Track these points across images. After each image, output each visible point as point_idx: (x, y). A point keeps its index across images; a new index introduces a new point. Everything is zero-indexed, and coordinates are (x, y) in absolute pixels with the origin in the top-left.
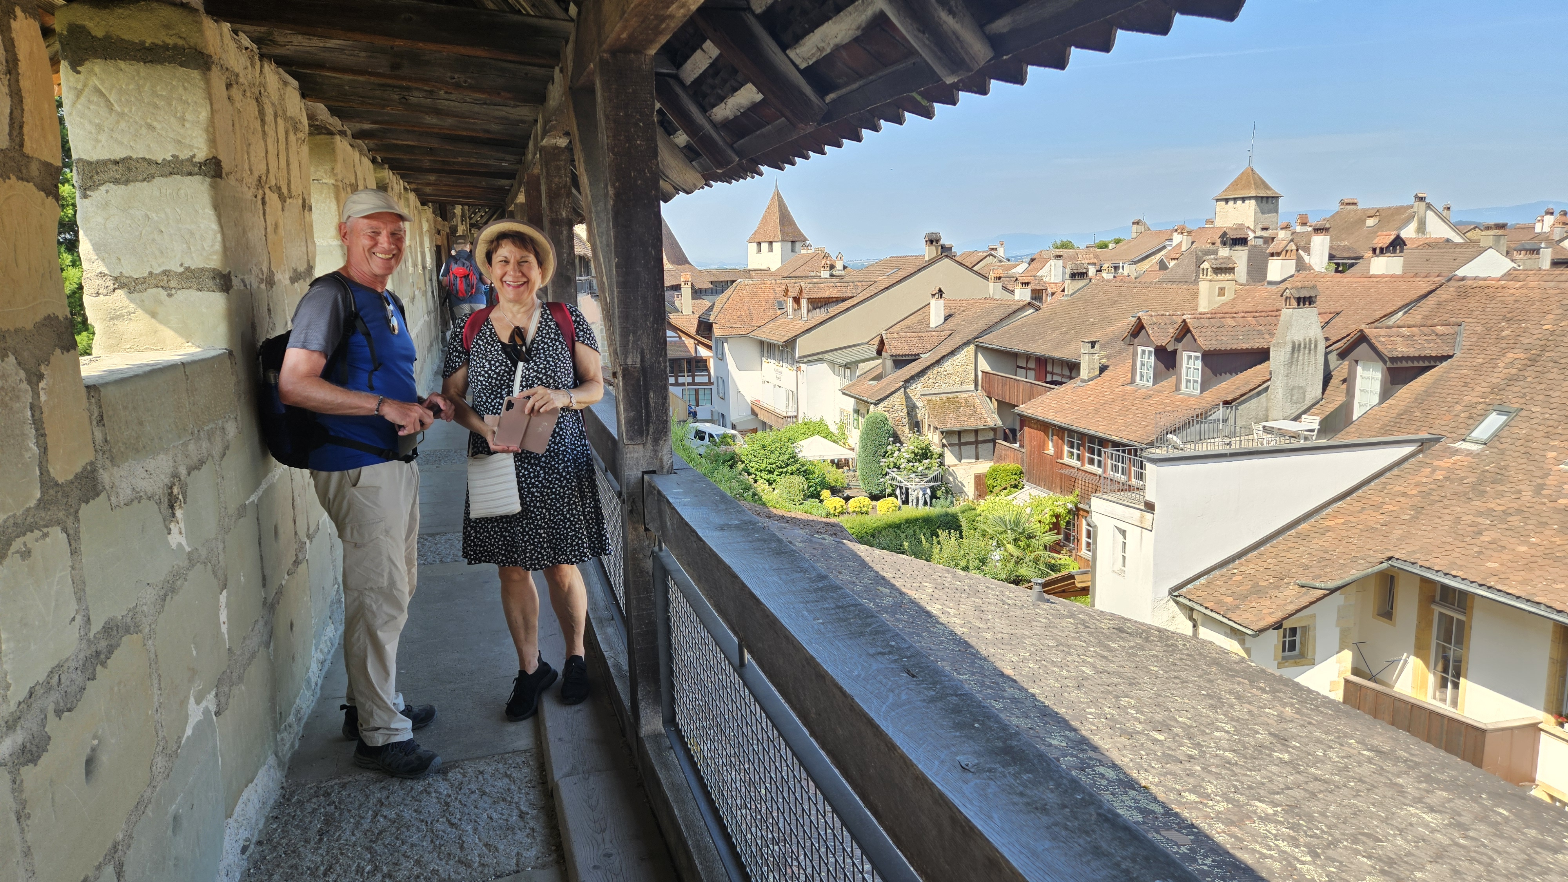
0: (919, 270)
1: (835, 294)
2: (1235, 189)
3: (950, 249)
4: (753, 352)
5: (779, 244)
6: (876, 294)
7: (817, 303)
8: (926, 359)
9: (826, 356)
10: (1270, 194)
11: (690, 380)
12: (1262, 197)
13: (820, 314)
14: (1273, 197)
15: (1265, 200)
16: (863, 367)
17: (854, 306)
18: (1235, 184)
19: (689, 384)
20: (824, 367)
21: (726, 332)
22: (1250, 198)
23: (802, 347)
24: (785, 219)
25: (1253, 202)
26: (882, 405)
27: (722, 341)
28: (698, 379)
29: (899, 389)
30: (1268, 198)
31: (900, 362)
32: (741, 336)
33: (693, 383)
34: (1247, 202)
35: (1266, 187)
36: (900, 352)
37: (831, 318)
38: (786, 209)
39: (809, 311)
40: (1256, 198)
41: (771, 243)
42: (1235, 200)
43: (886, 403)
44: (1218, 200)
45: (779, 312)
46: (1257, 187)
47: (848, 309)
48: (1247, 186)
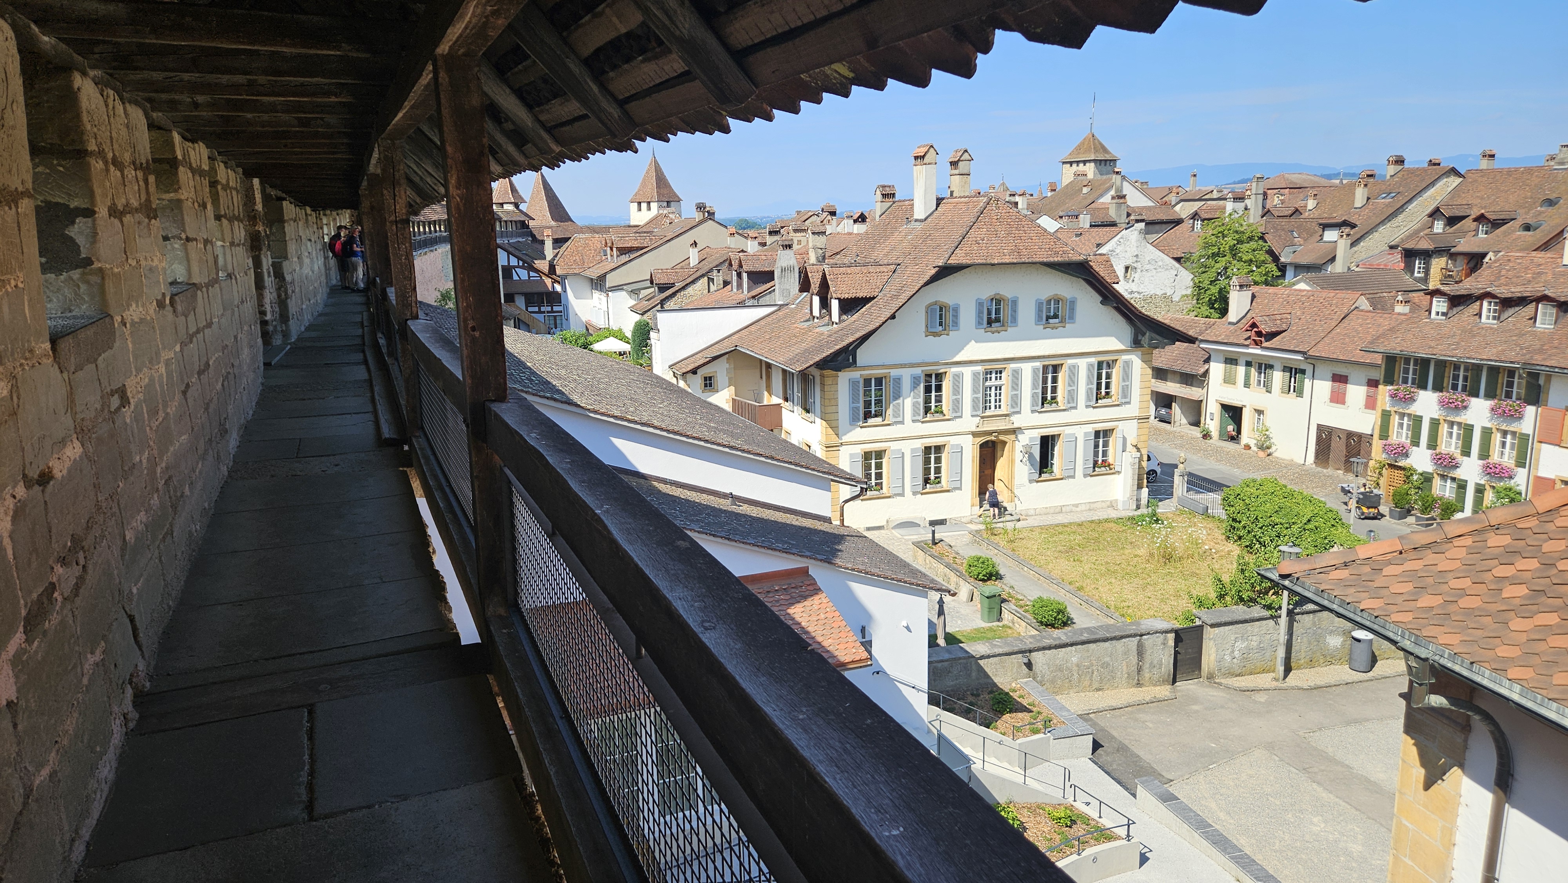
0: (691, 228)
1: (636, 244)
2: (1079, 153)
3: (714, 213)
4: (586, 286)
5: (656, 204)
6: (661, 245)
7: (623, 251)
8: (678, 285)
9: (625, 287)
10: (1108, 157)
11: (549, 309)
12: (1101, 161)
13: (624, 258)
14: (1111, 160)
15: (1103, 163)
16: (644, 293)
17: (646, 253)
18: (1079, 148)
19: (548, 312)
20: (624, 293)
21: (565, 272)
22: (1090, 161)
23: (610, 281)
24: (661, 181)
25: (1092, 164)
26: (646, 315)
27: (564, 277)
28: (555, 309)
29: (657, 305)
30: (1106, 161)
31: (663, 288)
32: (575, 274)
33: (552, 311)
34: (1087, 164)
35: (1105, 150)
36: (662, 282)
37: (630, 261)
38: (662, 174)
39: (618, 256)
40: (1094, 161)
41: (649, 203)
42: (1078, 162)
43: (649, 313)
44: (1064, 163)
45: (604, 258)
46: (1096, 151)
47: (641, 255)
48: (1088, 151)
